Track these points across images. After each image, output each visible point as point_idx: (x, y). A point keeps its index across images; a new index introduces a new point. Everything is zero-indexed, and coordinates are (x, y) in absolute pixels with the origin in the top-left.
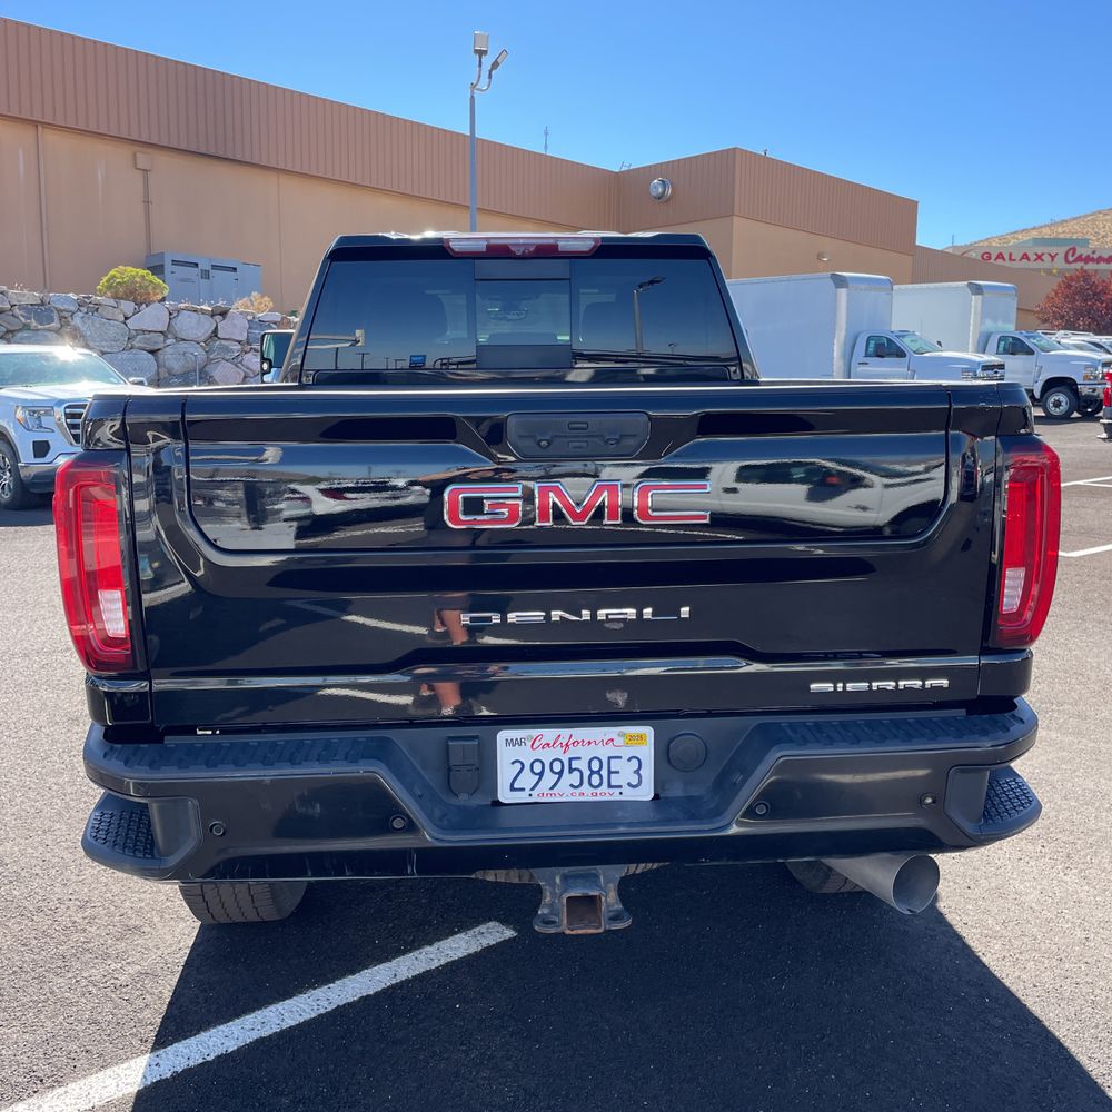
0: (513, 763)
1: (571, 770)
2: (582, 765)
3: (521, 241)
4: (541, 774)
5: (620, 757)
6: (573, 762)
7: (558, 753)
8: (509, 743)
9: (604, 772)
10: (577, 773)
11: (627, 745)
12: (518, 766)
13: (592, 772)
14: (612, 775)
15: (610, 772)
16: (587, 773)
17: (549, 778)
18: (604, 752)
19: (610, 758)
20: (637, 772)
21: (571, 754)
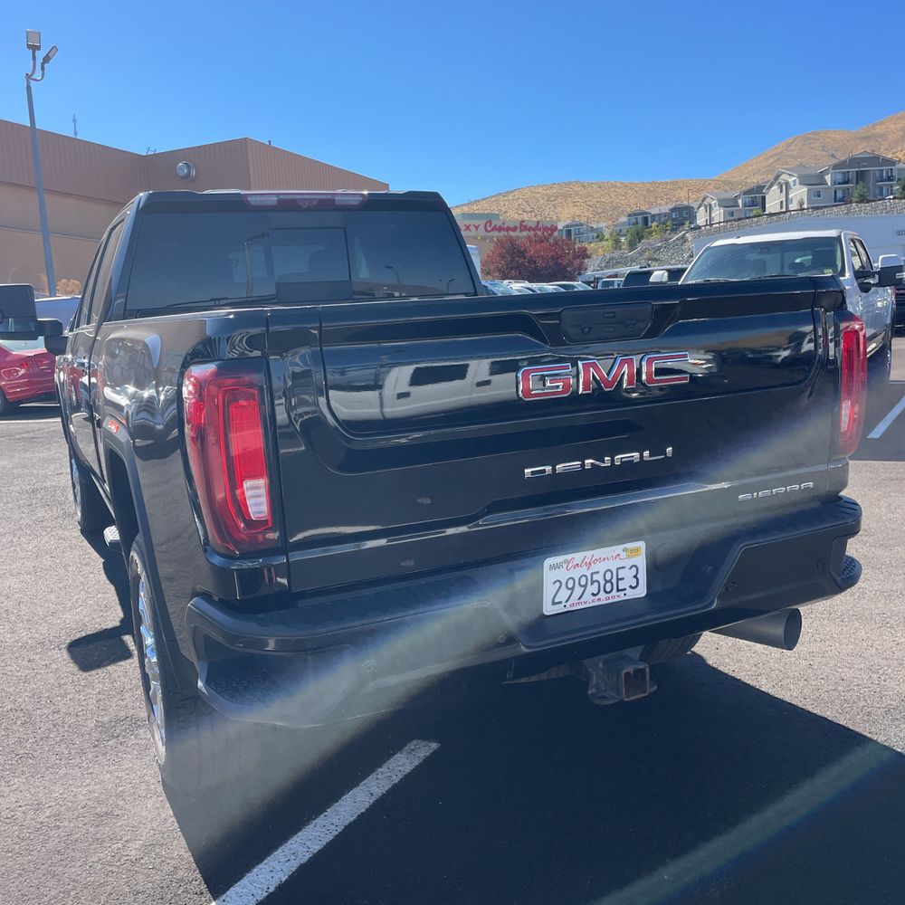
0: (554, 583)
1: (592, 582)
2: (599, 577)
3: (306, 197)
4: (572, 589)
5: (624, 568)
6: (594, 576)
7: (583, 570)
8: (552, 567)
9: (614, 581)
10: (596, 584)
11: (628, 557)
12: (558, 584)
13: (606, 582)
14: (620, 582)
15: (618, 579)
16: (602, 583)
17: (578, 591)
18: (613, 565)
19: (618, 569)
20: (635, 577)
21: (591, 571)
